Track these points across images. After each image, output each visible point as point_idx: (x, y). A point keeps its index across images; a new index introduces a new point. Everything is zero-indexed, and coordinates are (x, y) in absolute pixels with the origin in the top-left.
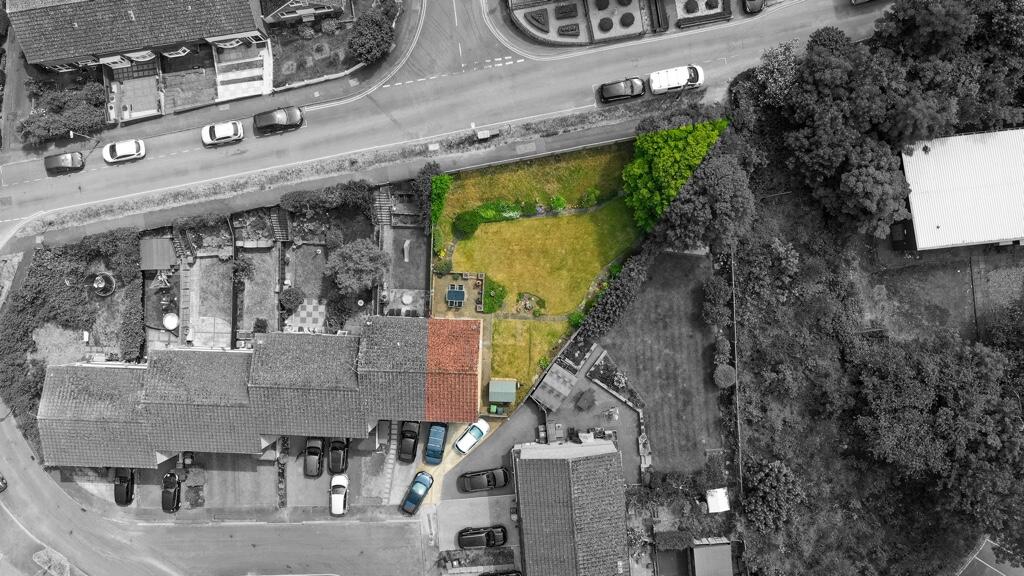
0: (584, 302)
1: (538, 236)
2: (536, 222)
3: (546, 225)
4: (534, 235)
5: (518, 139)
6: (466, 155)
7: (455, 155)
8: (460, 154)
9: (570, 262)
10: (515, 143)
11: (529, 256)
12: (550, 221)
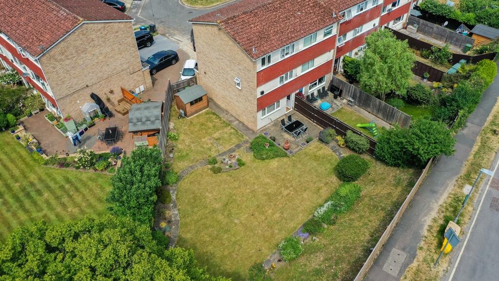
0: (174, 197)
1: (278, 215)
2: (292, 225)
3: (280, 230)
4: (282, 213)
5: (415, 264)
6: (436, 207)
7: (444, 198)
8: (441, 202)
9: (220, 217)
10: (413, 256)
11: (267, 194)
12: (280, 237)
